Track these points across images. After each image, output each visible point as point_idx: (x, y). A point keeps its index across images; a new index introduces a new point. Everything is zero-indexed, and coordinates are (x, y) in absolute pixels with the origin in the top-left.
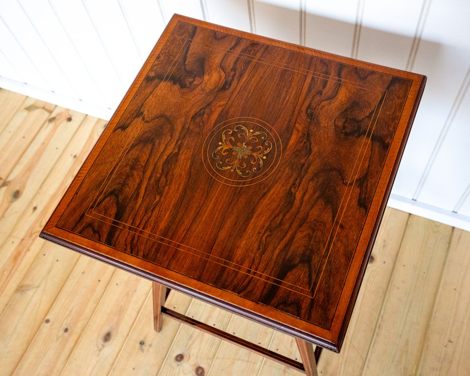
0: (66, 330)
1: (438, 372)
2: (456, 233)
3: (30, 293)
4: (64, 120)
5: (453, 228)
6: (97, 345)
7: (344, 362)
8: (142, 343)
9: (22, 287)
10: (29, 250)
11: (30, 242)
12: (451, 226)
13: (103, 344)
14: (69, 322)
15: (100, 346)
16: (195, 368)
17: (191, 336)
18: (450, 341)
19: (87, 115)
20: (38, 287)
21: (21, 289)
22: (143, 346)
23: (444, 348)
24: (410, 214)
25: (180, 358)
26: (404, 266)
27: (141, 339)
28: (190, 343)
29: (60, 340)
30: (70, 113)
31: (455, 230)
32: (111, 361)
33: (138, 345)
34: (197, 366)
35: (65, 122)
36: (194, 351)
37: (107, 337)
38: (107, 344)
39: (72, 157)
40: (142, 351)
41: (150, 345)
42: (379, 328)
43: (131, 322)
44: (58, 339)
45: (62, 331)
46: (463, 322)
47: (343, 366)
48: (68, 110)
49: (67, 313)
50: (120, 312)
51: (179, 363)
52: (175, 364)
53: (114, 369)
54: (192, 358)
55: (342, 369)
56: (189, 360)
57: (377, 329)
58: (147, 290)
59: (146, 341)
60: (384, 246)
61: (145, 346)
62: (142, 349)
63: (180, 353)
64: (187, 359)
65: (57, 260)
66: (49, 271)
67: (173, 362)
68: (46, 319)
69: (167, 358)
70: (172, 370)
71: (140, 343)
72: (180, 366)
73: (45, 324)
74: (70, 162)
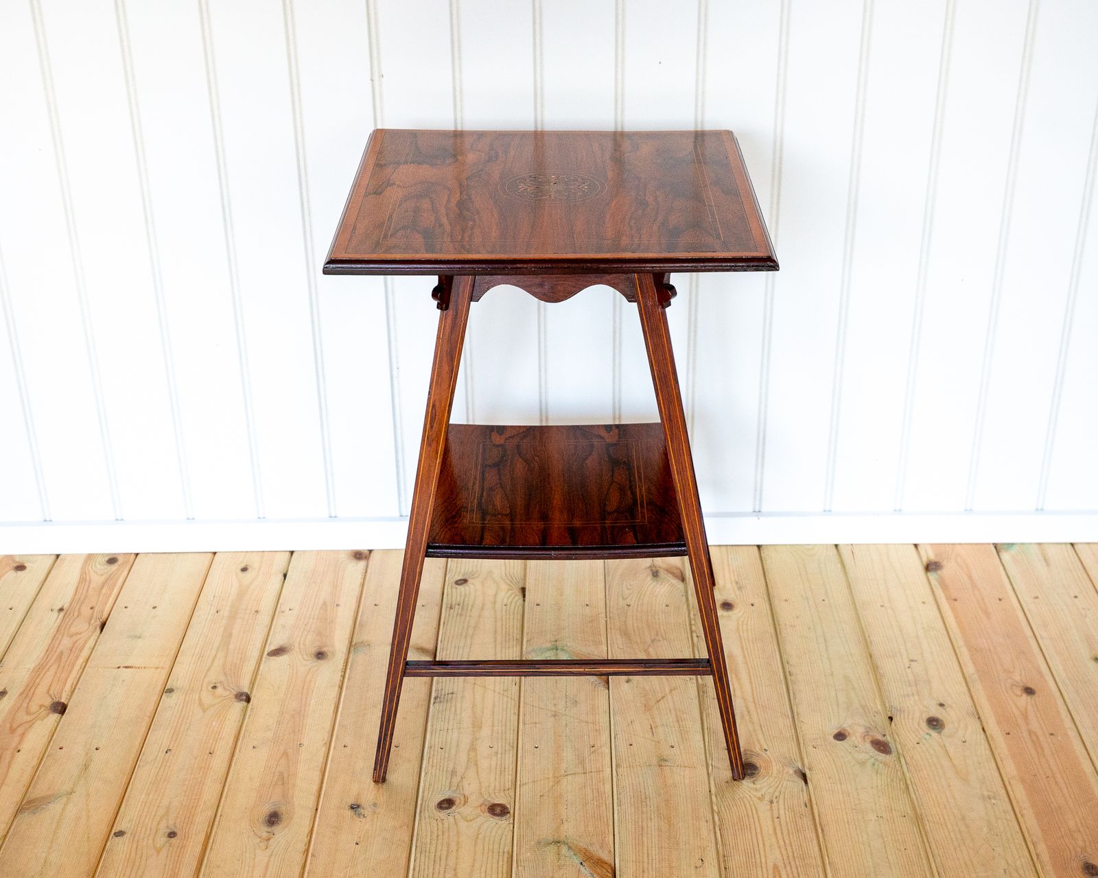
0: (172, 835)
1: (916, 697)
2: (843, 550)
3: (55, 808)
4: (9, 570)
5: (836, 546)
6: (256, 834)
7: (758, 728)
8: (355, 807)
9: (29, 802)
10: (19, 751)
11: (16, 739)
12: (832, 545)
13: (270, 830)
14: (171, 822)
15: (265, 835)
16: (485, 808)
17: (454, 773)
18: (912, 661)
19: (58, 556)
20: (71, 792)
21: (28, 805)
22: (361, 810)
23: (909, 671)
24: (759, 547)
25: (447, 804)
26: (786, 600)
27: (351, 801)
28: (455, 780)
29: (164, 852)
30: (17, 560)
31: (839, 547)
32: (302, 847)
33: (349, 813)
34: (488, 804)
35: (12, 575)
36: (470, 787)
37: (273, 819)
38: (276, 829)
39: (55, 614)
40: (362, 817)
41: (375, 805)
42: (790, 675)
43: (315, 788)
44: (158, 851)
45: (162, 840)
46: (918, 637)
47: (759, 732)
48: (11, 557)
49: (161, 812)
50: (284, 780)
51: (448, 811)
52: (443, 814)
53: (313, 855)
54: (472, 799)
55: (761, 736)
56: (466, 802)
57: (789, 678)
58: (324, 739)
59: (363, 802)
60: (740, 588)
61: (363, 808)
62: (359, 815)
63: (443, 798)
64: (463, 802)
65: (97, 749)
66: (86, 767)
67: (435, 811)
68: (113, 832)
69: (421, 812)
70: (440, 824)
71: (352, 808)
72: (453, 815)
73: (117, 839)
74: (53, 619)
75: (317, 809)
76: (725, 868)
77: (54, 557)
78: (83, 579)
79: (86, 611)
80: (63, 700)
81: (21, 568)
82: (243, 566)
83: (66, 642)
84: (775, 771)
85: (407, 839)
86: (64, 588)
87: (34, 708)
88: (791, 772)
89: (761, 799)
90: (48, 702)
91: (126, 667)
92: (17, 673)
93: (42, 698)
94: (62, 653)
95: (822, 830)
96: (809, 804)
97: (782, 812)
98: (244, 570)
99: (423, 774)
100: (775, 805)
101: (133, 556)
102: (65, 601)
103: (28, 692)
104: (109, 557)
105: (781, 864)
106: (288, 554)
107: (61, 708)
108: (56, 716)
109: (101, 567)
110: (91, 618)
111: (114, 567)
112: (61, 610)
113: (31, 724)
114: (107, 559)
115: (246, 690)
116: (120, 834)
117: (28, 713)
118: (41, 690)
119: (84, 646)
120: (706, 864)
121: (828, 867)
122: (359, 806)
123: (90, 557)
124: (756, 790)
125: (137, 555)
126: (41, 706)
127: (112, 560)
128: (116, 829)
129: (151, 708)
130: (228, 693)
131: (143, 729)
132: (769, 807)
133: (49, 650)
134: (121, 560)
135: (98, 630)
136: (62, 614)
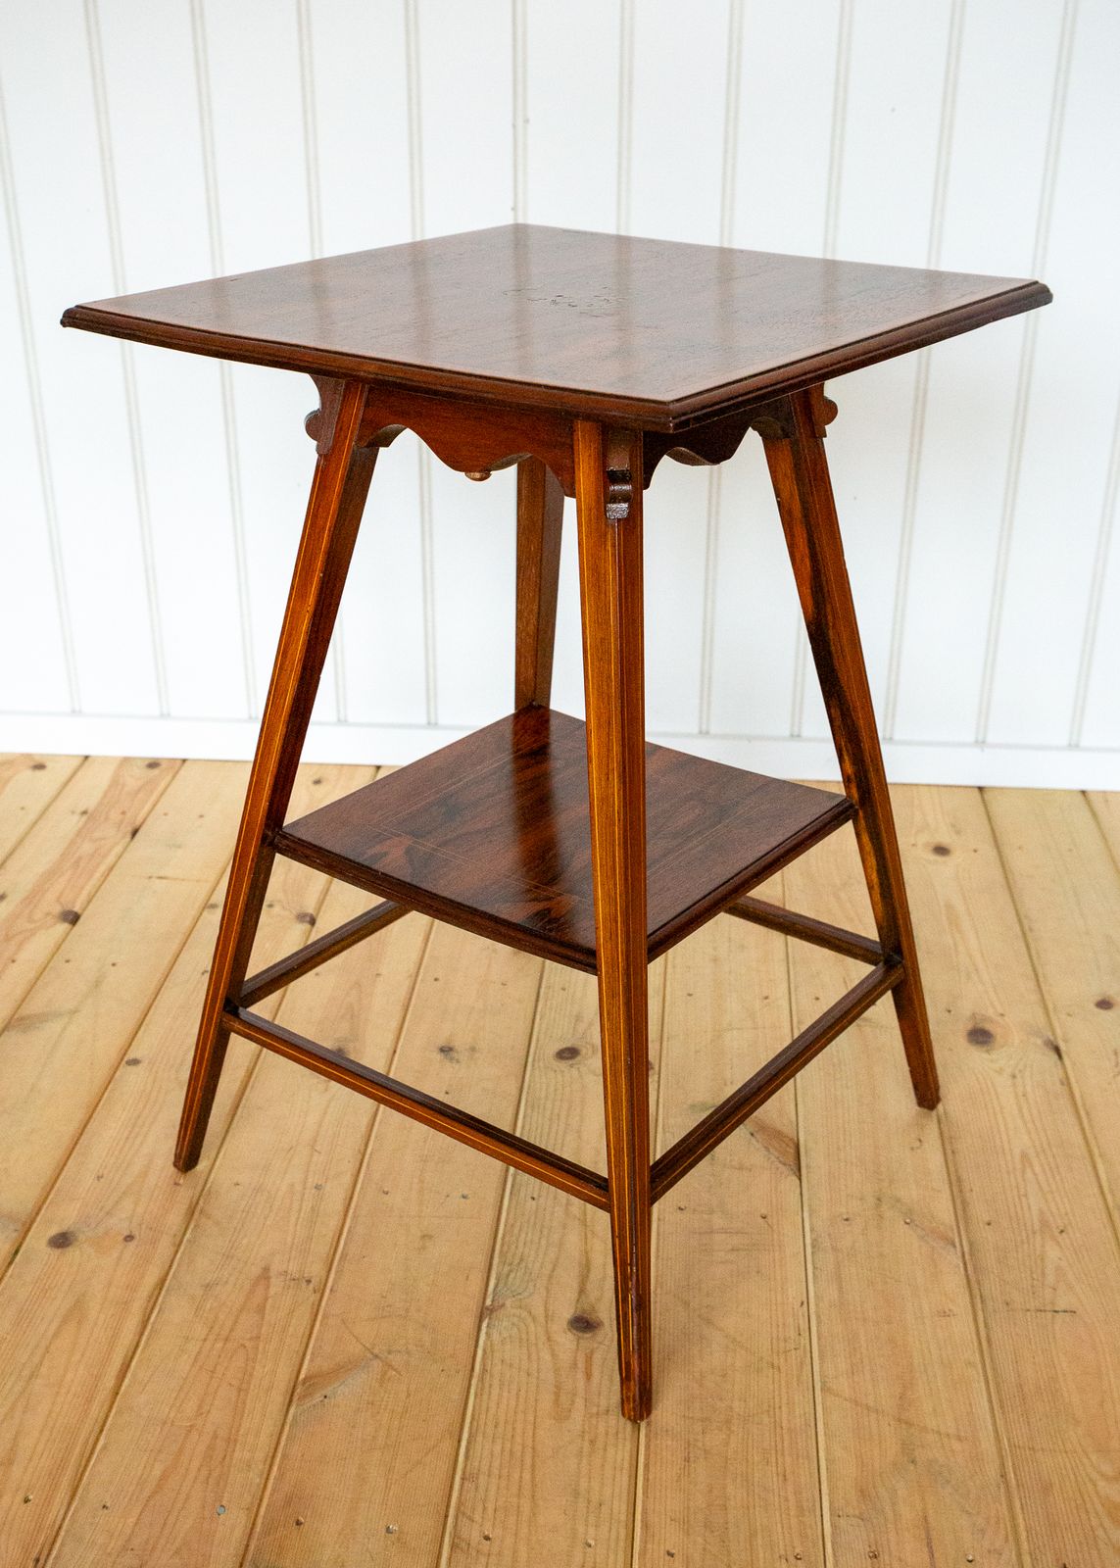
2: (1093, 798)
3: (54, 1027)
4: (25, 769)
5: (1083, 792)
7: (990, 989)
8: (446, 1050)
9: (22, 1019)
10: (13, 961)
11: (12, 949)
12: (1077, 790)
17: (578, 1016)
19: (87, 757)
20: (75, 1012)
21: (18, 1023)
22: (455, 1055)
24: (981, 789)
25: (569, 1054)
26: (1020, 848)
27: (441, 1042)
28: (582, 1027)
30: (38, 758)
31: (1088, 794)
33: (438, 1056)
35: (28, 774)
39: (76, 817)
40: (455, 1061)
41: (473, 1049)
42: (1031, 931)
43: (395, 1024)
48: (29, 756)
50: (353, 1014)
51: (569, 1063)
52: (563, 1065)
57: (1028, 934)
58: (409, 970)
59: (457, 1044)
60: (958, 833)
61: (457, 1052)
62: (451, 1059)
63: (564, 1046)
64: (590, 1052)
65: (114, 965)
66: (97, 984)
67: (554, 1062)
68: (126, 1059)
69: (534, 1060)
70: (559, 1076)
71: (442, 1050)
72: (577, 1066)
73: (129, 1068)
74: (74, 822)
75: (395, 1052)
76: (953, 1152)
77: (80, 760)
78: (115, 782)
79: (115, 815)
80: (77, 909)
81: (40, 767)
82: (316, 777)
83: (87, 847)
84: (1017, 1041)
85: (515, 1092)
86: (91, 790)
87: (38, 915)
88: (1039, 1042)
89: (1000, 1071)
90: (57, 909)
91: (161, 878)
92: (21, 878)
93: (51, 904)
94: (80, 858)
95: (1087, 1114)
96: (1066, 1082)
97: (1029, 1089)
98: (317, 782)
99: (538, 1017)
100: (1019, 1080)
101: (179, 763)
102: (91, 802)
103: (32, 898)
104: (152, 761)
105: (1031, 1152)
106: (373, 770)
107: (73, 918)
108: (65, 926)
109: (140, 773)
110: (122, 822)
111: (156, 772)
112: (84, 813)
113: (33, 933)
114: (147, 762)
115: (311, 911)
116: (135, 1062)
117: (30, 920)
118: (51, 896)
119: (110, 851)
120: (926, 1145)
121: (1099, 1161)
122: (451, 1049)
123: (126, 761)
124: (992, 1061)
125: (184, 761)
126: (48, 914)
127: (153, 764)
128: (130, 1055)
129: (188, 923)
130: (287, 913)
131: (175, 947)
132: (1009, 1083)
133: (64, 856)
134: (164, 766)
135: (129, 836)
136: (85, 818)
